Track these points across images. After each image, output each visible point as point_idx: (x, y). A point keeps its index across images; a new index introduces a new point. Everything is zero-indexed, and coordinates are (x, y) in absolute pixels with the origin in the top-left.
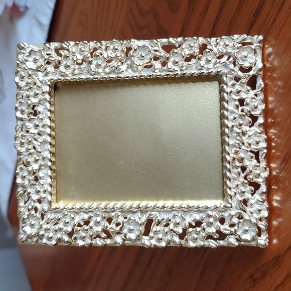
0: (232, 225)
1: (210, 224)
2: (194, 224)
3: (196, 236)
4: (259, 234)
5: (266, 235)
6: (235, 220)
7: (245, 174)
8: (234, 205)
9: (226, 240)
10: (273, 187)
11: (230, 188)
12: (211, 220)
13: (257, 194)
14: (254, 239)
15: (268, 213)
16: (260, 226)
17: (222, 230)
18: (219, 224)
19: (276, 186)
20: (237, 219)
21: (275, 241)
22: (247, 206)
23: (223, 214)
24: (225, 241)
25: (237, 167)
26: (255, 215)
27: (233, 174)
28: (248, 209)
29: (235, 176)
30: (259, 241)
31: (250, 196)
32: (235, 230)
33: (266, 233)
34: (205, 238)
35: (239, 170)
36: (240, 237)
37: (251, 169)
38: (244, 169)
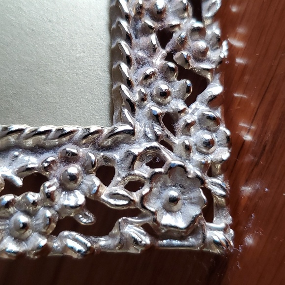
0: (133, 186)
1: (69, 183)
2: (19, 182)
3: (23, 219)
4: (208, 213)
5: (226, 217)
6: (143, 171)
7: (168, 49)
8: (139, 128)
9: (115, 231)
10: (236, 95)
11: (129, 84)
12: (73, 169)
13: (202, 102)
14: (194, 228)
15: (231, 153)
16: (210, 186)
17: (103, 197)
18: (97, 182)
19: (244, 93)
20: (149, 168)
21: (249, 240)
22: (174, 134)
23: (109, 154)
24: (114, 236)
25: (147, 30)
26: (196, 157)
27: (136, 51)
28: (177, 140)
29: (141, 54)
30: (209, 234)
31: (181, 105)
32: (143, 198)
33: (226, 212)
34: (54, 225)
35: (153, 38)
36: (155, 220)
37: (183, 34)
38: (165, 36)
